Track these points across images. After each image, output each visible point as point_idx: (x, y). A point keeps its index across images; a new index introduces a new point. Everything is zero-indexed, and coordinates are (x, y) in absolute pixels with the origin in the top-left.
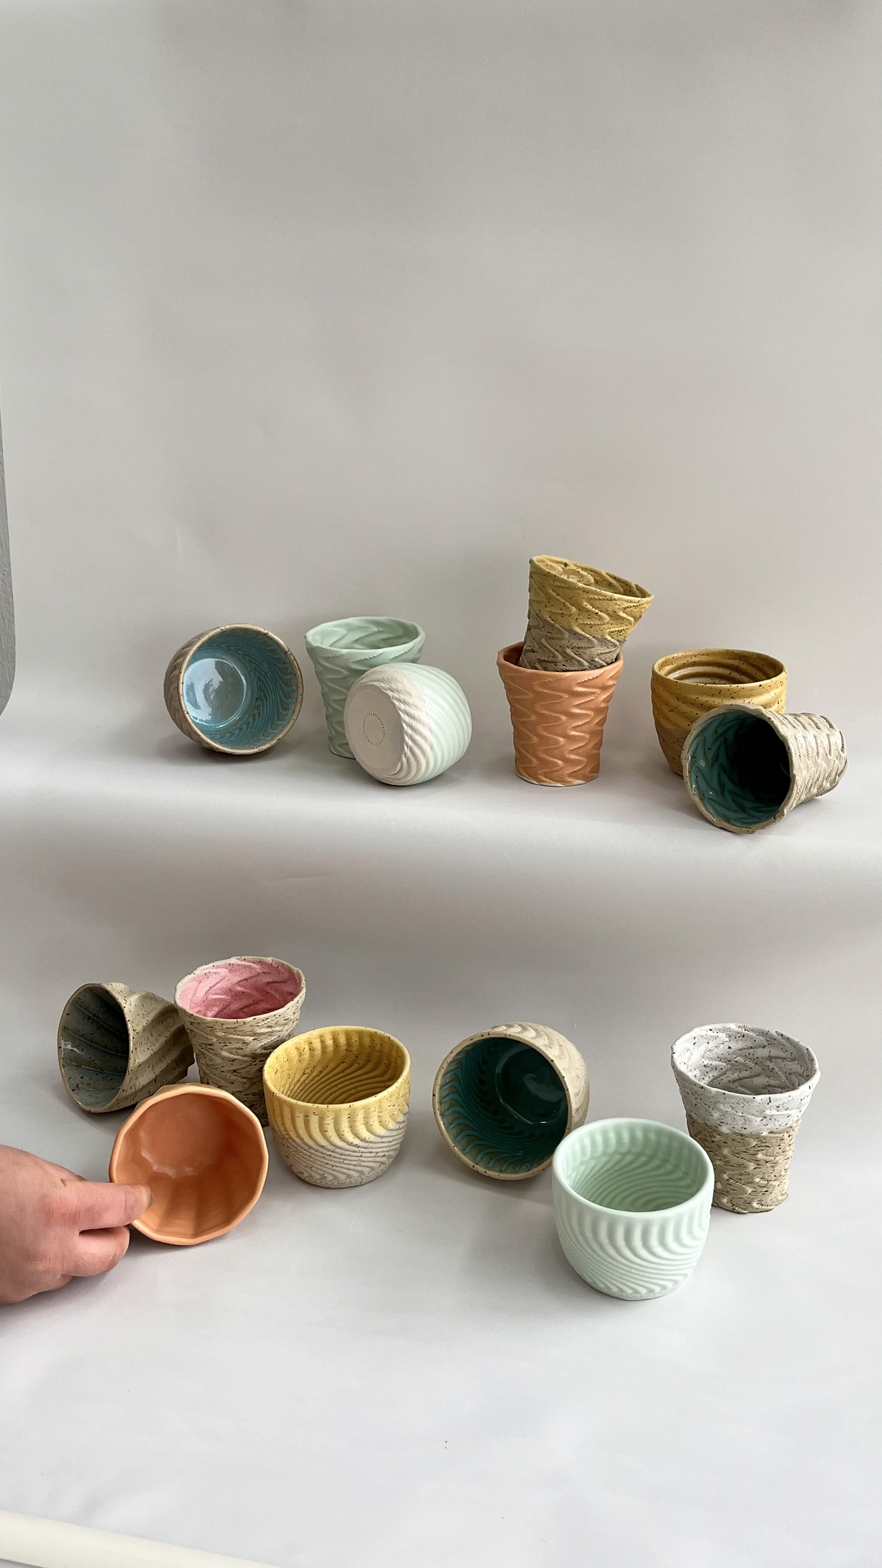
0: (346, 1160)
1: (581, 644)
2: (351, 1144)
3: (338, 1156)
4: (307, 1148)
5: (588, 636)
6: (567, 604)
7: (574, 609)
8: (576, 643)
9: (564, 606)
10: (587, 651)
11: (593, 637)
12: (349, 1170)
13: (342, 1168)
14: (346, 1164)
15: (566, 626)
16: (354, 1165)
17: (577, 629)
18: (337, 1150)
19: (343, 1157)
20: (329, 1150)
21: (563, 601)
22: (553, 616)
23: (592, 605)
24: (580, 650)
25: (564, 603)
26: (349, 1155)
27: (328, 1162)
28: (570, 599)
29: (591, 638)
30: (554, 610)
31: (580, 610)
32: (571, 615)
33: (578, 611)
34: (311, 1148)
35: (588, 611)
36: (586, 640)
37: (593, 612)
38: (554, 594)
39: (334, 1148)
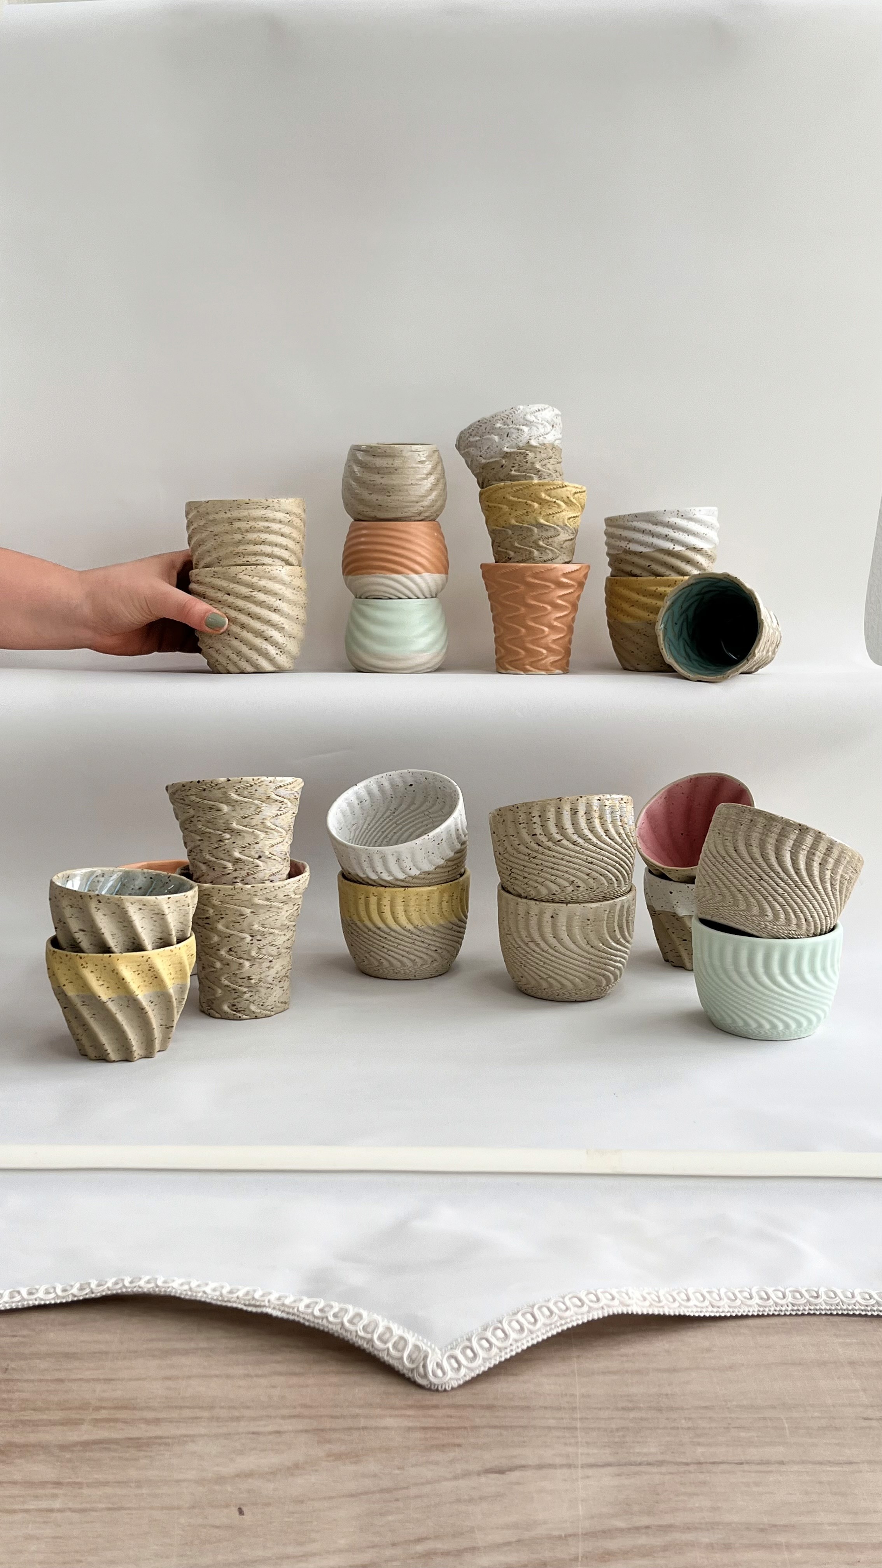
0: (400, 945)
1: (549, 534)
2: (404, 928)
3: (393, 939)
4: (366, 931)
5: (553, 525)
6: (529, 502)
7: (536, 505)
8: (545, 534)
9: (527, 505)
10: (556, 539)
11: (557, 526)
12: (403, 956)
13: (397, 953)
14: (399, 949)
15: (534, 522)
16: (408, 952)
17: (542, 521)
18: (392, 933)
19: (397, 941)
20: (385, 933)
21: (525, 501)
22: (519, 520)
23: (549, 496)
24: (550, 540)
25: (526, 502)
26: (402, 940)
27: (385, 945)
28: (530, 496)
29: (556, 526)
30: (519, 513)
31: (540, 504)
32: (535, 510)
33: (540, 506)
34: (370, 930)
35: (547, 502)
36: (552, 530)
37: (551, 501)
38: (516, 499)
39: (389, 931)
